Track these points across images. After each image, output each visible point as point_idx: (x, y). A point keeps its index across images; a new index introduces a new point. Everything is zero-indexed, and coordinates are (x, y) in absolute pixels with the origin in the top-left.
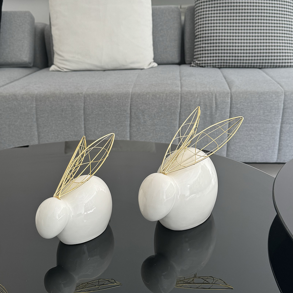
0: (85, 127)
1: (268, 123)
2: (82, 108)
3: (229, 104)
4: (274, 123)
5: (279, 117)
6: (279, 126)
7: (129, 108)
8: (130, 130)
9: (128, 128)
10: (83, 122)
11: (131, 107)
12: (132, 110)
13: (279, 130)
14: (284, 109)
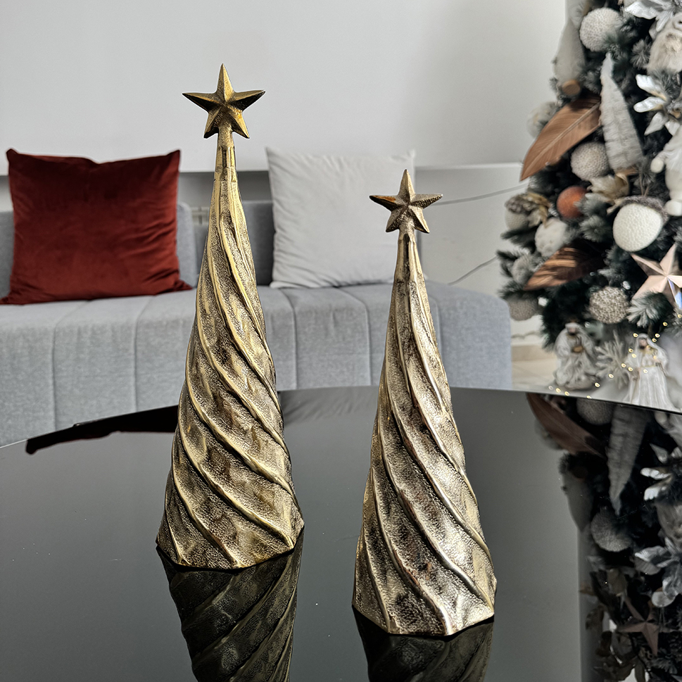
0: (54, 384)
1: (352, 354)
2: (50, 351)
3: (293, 327)
4: (359, 353)
5: (366, 343)
6: (368, 356)
7: (132, 344)
8: (136, 381)
9: (132, 379)
10: (51, 375)
11: (135, 343)
12: (139, 348)
13: (368, 363)
14: (370, 332)
